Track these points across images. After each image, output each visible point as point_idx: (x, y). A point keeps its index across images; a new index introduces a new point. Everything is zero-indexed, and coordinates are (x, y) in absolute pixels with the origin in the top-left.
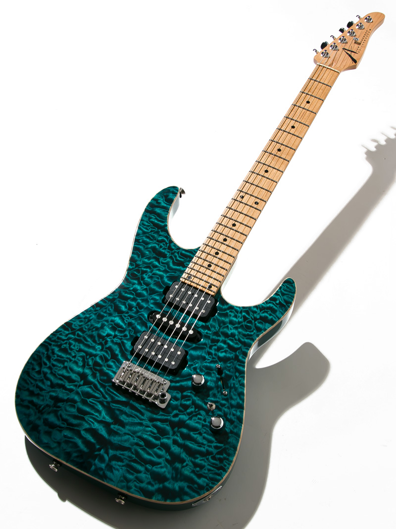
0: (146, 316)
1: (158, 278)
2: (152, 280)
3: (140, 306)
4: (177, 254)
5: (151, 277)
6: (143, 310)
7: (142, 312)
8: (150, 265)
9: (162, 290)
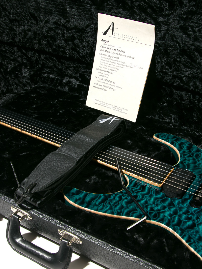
0: (195, 209)
1: (158, 201)
2: (159, 205)
3: (187, 212)
4: (133, 190)
5: (157, 205)
6: (190, 211)
7: (191, 211)
8: (145, 205)
9: (169, 199)
